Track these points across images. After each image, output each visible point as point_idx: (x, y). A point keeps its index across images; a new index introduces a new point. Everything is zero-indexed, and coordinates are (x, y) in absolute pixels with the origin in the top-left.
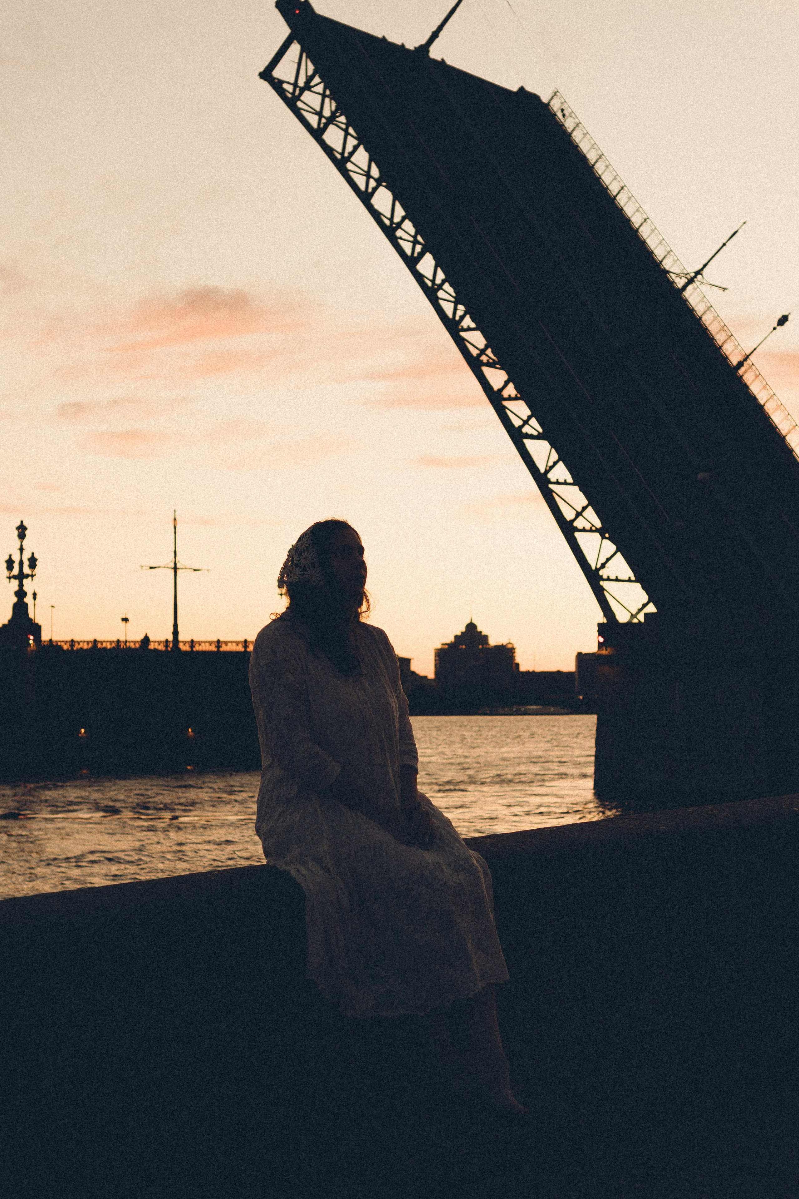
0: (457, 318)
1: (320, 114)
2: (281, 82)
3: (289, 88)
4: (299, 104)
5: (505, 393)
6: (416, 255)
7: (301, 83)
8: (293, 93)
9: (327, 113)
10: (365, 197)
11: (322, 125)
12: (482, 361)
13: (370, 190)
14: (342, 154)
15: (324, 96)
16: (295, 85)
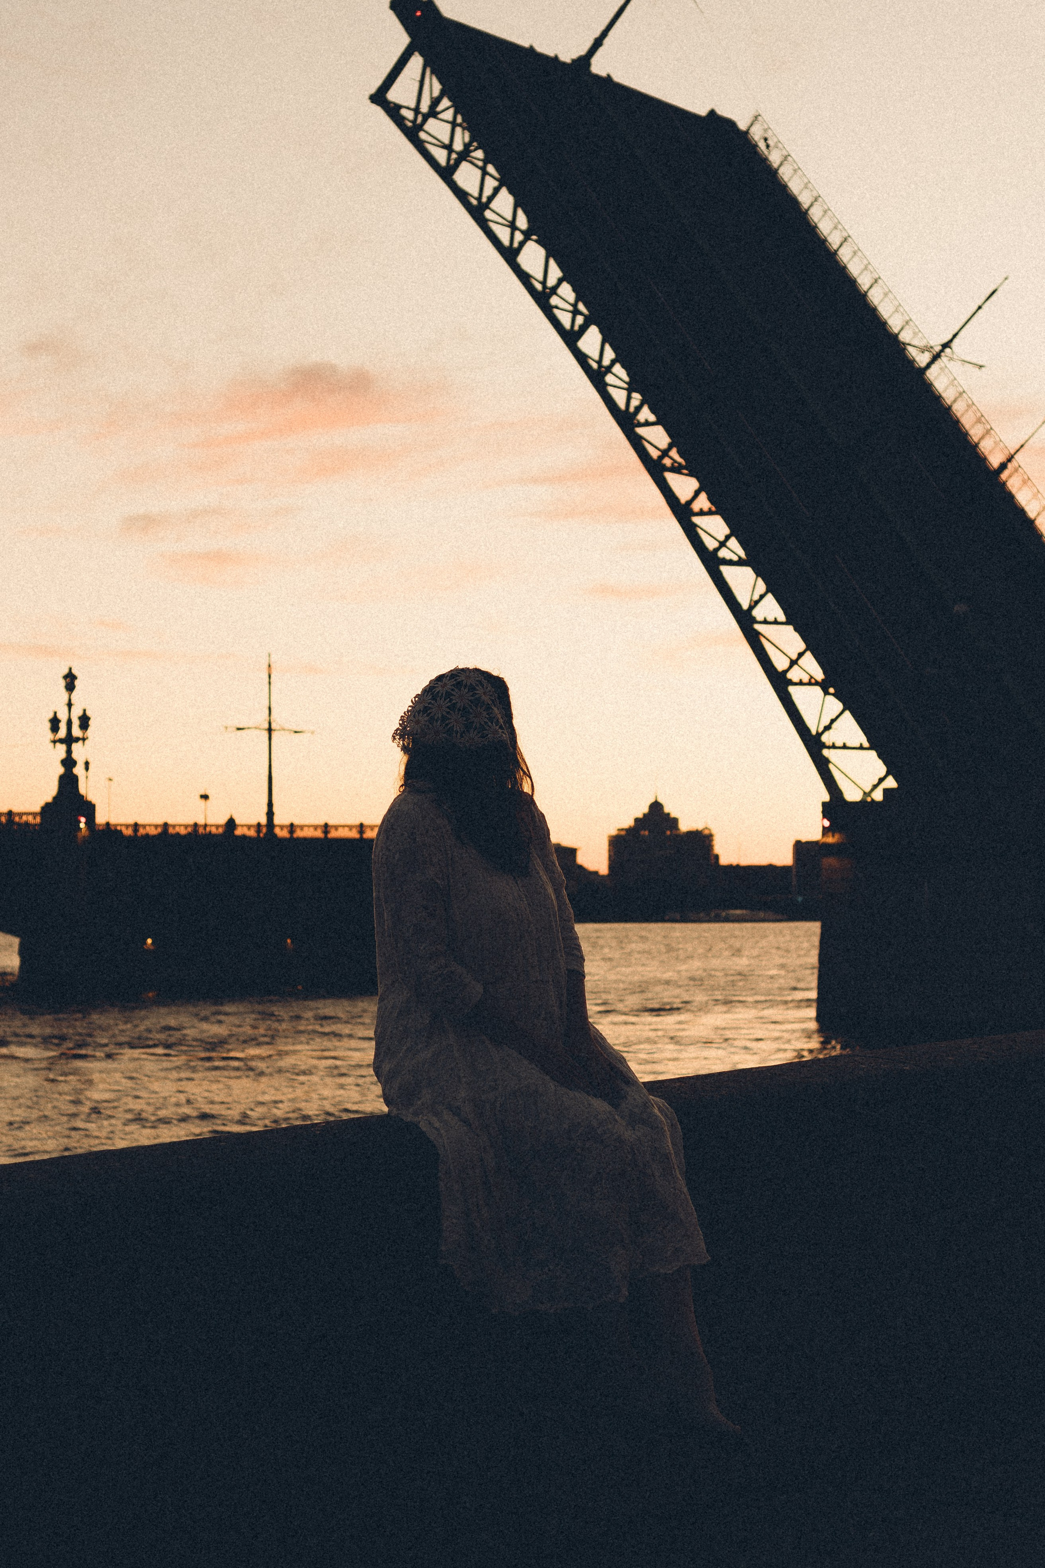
0: (632, 409)
1: (449, 148)
2: (399, 107)
3: (409, 115)
4: (423, 135)
5: (696, 506)
6: (576, 328)
7: (424, 108)
8: (414, 121)
9: (458, 146)
10: (510, 255)
11: (452, 162)
12: (664, 465)
13: (516, 245)
14: (479, 199)
15: (454, 124)
16: (417, 110)
